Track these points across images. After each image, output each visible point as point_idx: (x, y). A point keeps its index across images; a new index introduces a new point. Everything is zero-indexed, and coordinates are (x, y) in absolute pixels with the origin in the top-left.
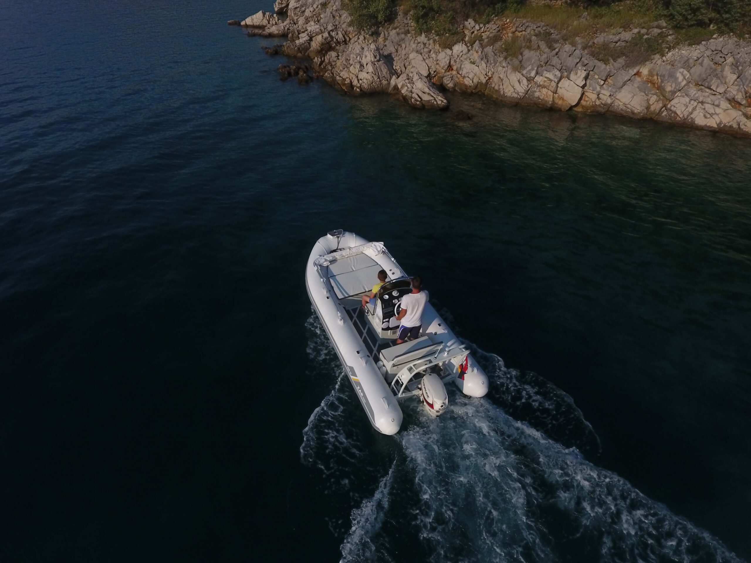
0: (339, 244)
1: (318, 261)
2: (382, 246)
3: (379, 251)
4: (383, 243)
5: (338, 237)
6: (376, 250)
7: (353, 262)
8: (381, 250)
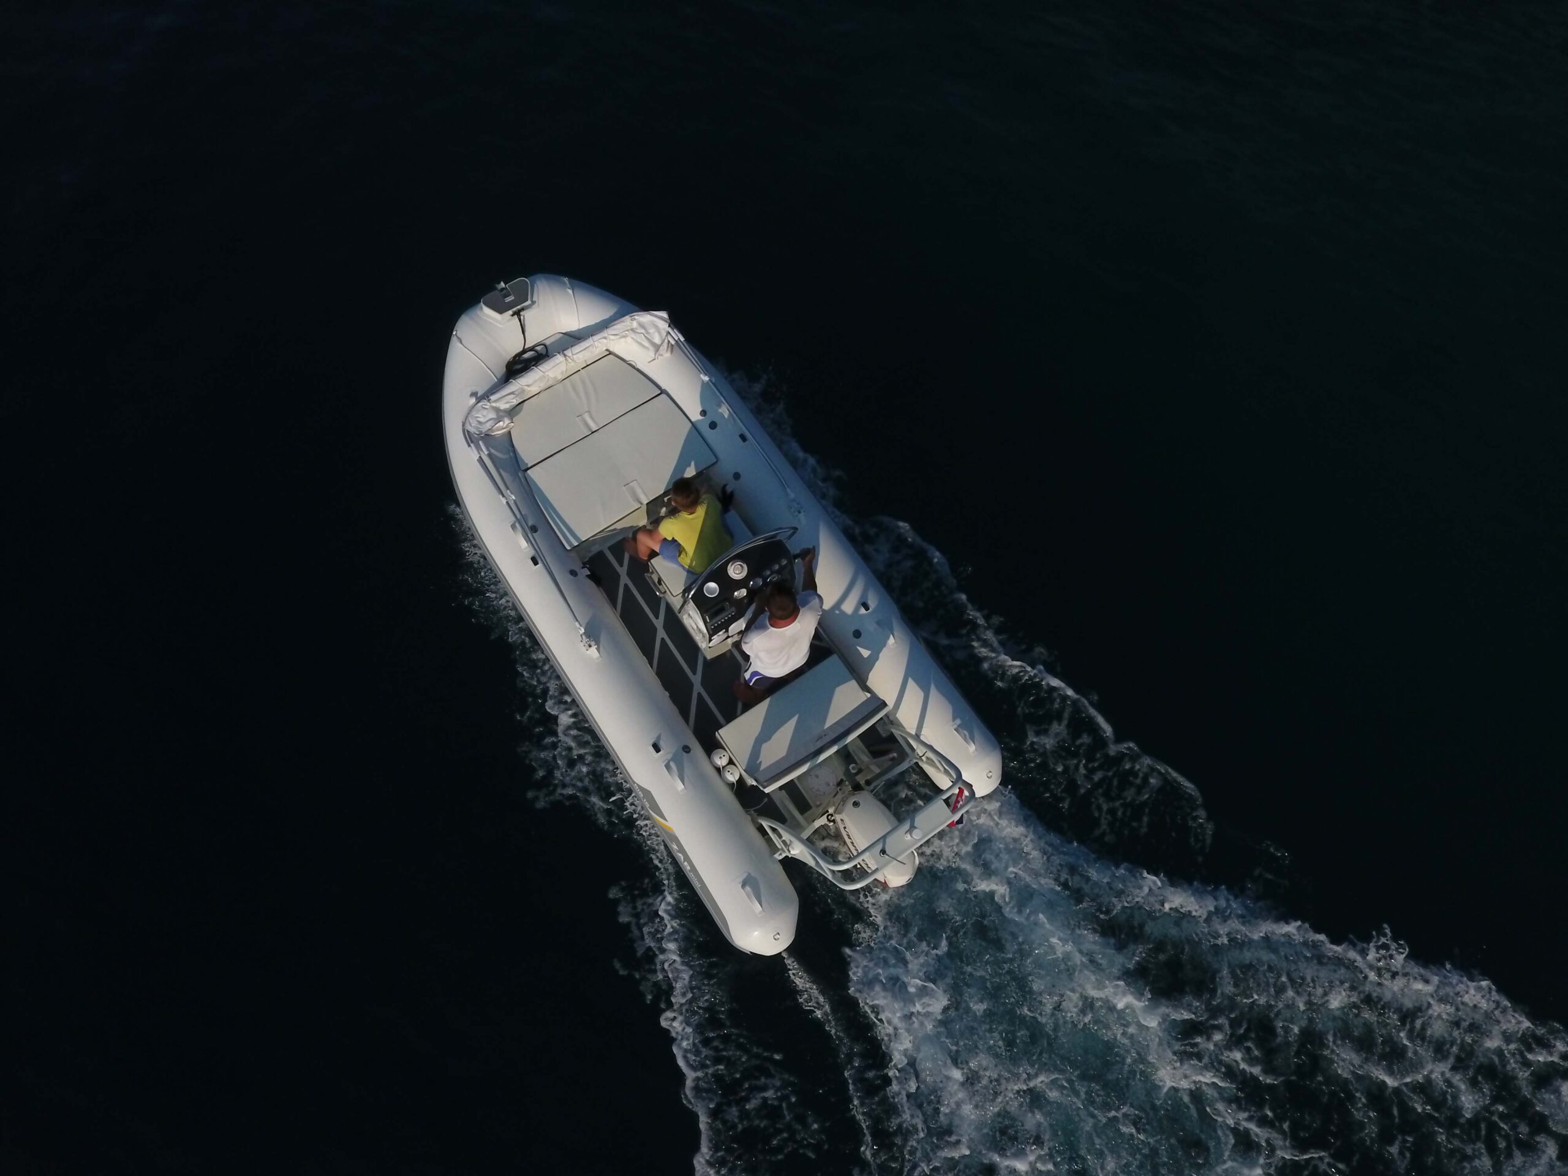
0: (526, 334)
1: (474, 423)
2: (664, 326)
3: (657, 348)
4: (664, 314)
5: (517, 313)
6: (646, 344)
7: (582, 395)
8: (663, 342)
